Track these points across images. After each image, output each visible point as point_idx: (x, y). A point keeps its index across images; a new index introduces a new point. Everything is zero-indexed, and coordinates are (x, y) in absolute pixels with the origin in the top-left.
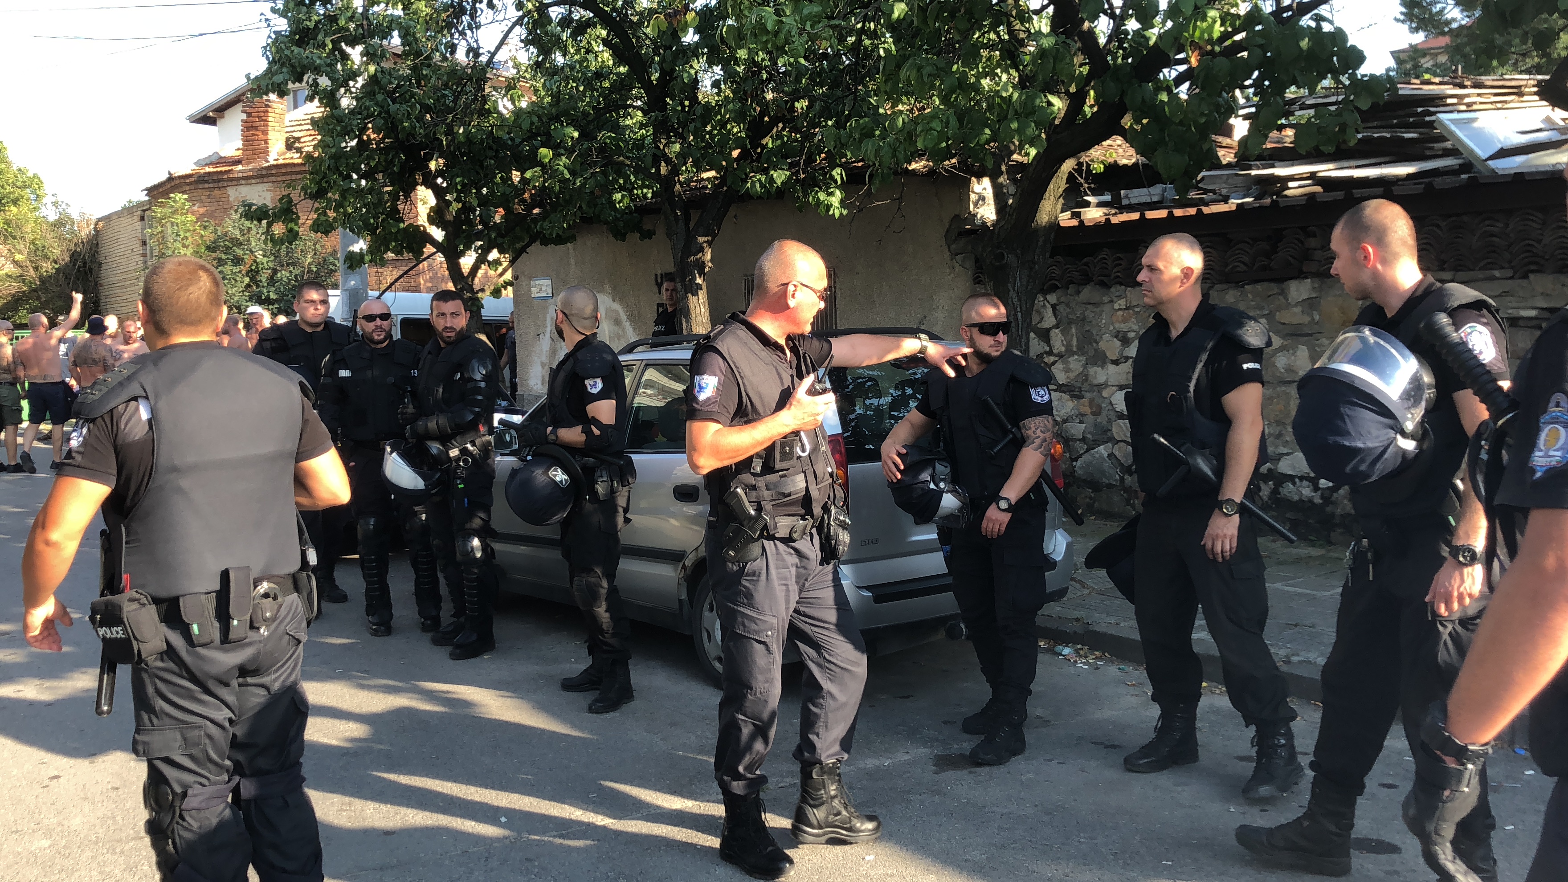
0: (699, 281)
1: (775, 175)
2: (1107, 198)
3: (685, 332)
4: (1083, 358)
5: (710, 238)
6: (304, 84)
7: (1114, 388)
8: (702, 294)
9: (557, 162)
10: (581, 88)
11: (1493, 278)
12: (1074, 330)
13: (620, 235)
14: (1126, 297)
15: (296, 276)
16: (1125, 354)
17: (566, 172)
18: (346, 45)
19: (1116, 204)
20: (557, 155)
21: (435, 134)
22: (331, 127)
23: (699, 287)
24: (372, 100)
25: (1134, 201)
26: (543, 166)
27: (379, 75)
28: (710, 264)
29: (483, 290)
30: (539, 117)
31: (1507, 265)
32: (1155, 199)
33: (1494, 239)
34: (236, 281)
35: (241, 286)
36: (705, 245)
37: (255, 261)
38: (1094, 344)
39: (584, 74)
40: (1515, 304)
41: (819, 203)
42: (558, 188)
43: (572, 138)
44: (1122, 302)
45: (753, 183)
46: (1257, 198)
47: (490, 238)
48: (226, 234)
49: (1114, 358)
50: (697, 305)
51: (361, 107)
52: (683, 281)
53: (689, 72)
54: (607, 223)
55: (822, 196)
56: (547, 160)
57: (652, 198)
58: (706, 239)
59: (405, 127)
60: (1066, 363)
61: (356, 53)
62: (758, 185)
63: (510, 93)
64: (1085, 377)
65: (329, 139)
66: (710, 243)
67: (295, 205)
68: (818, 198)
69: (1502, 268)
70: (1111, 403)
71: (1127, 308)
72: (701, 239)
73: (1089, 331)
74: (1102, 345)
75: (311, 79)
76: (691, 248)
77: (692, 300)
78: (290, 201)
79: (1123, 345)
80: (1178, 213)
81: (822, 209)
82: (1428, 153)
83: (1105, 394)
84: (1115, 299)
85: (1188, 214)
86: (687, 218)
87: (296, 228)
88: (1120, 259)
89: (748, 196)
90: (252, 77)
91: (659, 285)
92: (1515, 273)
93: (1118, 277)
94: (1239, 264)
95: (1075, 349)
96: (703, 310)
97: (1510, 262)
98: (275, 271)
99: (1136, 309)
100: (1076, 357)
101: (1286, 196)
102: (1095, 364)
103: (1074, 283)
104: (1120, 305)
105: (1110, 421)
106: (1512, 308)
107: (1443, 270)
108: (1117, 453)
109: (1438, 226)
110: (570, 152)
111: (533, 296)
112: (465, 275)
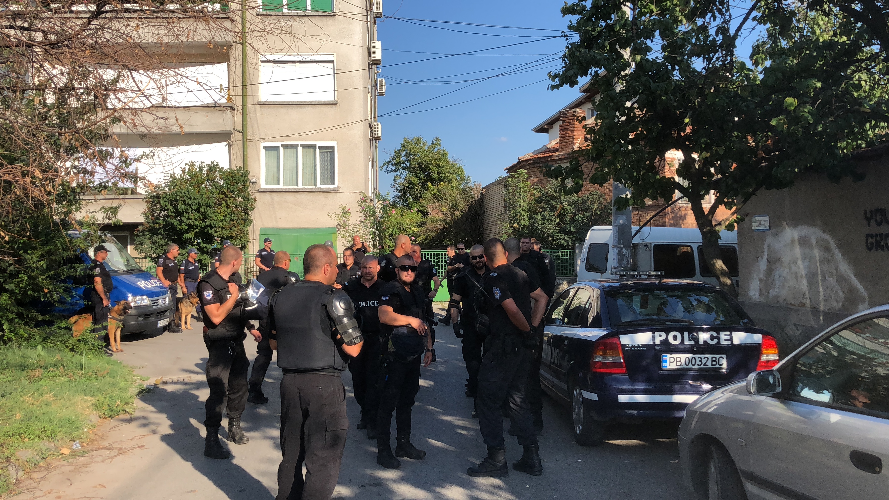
9: (801, 109)
15: (587, 218)
17: (810, 118)
20: (801, 103)
26: (789, 114)
27: (643, 62)
30: (782, 74)
34: (551, 220)
35: (554, 224)
37: (563, 208)
43: (815, 88)
47: (727, 184)
48: (547, 193)
56: (792, 108)
67: (581, 166)
78: (578, 162)
87: (581, 182)
98: (575, 214)
111: (753, 228)
112: (706, 213)
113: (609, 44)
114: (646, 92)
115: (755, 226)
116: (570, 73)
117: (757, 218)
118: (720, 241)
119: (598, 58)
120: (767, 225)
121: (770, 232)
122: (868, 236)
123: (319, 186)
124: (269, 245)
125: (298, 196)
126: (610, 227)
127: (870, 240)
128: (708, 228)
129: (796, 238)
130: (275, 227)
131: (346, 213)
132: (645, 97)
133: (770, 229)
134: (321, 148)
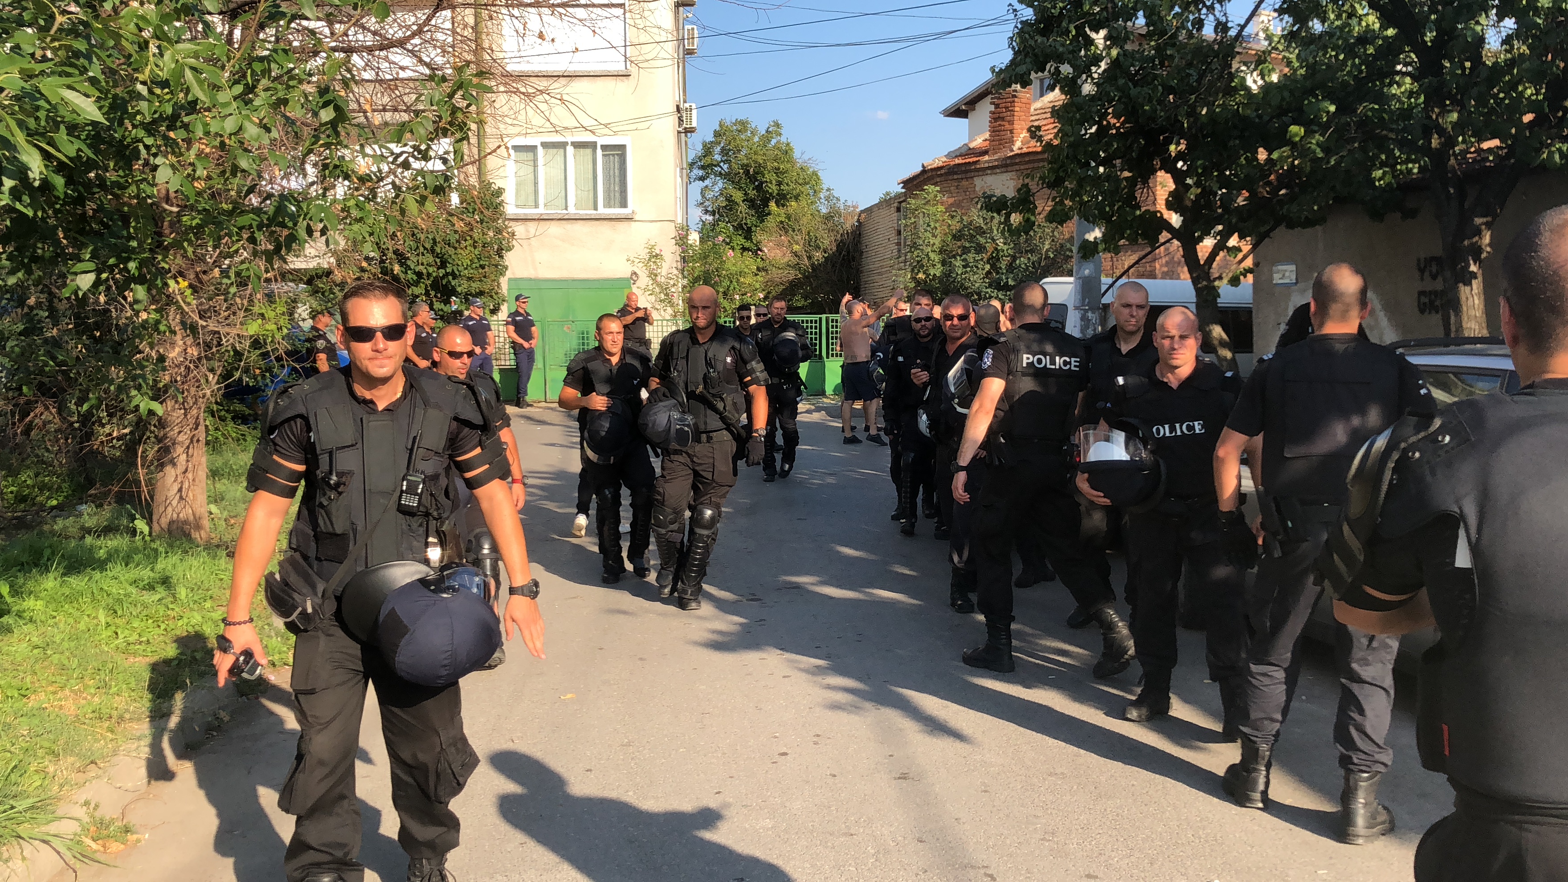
0: (1473, 268)
3: (1454, 331)
5: (1489, 219)
6: (1046, 73)
8: (1477, 284)
9: (1309, 140)
10: (1341, 57)
13: (1377, 215)
15: (1033, 263)
17: (1318, 150)
18: (1091, 30)
20: (1309, 133)
21: (1176, 115)
22: (1071, 115)
23: (1474, 275)
24: (1113, 85)
26: (1294, 145)
27: (1121, 59)
28: (1488, 249)
29: (1220, 278)
30: (1291, 92)
34: (977, 267)
35: (982, 273)
36: (1483, 227)
37: (996, 249)
39: (1346, 40)
42: (1308, 169)
43: (1328, 112)
45: (1551, 154)
47: (1230, 222)
48: (971, 223)
50: (1469, 296)
51: (1102, 93)
52: (1452, 269)
53: (1474, 30)
54: (1362, 203)
56: (1297, 139)
57: (1419, 172)
58: (1485, 220)
59: (1146, 110)
61: (1099, 37)
62: (1557, 157)
63: (1260, 68)
65: (1068, 128)
66: (1488, 225)
67: (1034, 194)
72: (1478, 221)
75: (1053, 68)
76: (1465, 231)
77: (1464, 290)
78: (1029, 190)
86: (1462, 196)
87: (1033, 218)
89: (1545, 168)
90: (997, 70)
91: (1422, 271)
96: (1477, 302)
98: (1014, 258)
110: (1324, 127)
111: (1274, 282)
112: (1202, 262)
113: (1075, 27)
114: (1123, 100)
115: (1277, 279)
116: (1022, 69)
117: (1280, 267)
118: (1219, 300)
119: (1061, 49)
120: (1294, 277)
121: (1296, 287)
122: (1421, 293)
123: (602, 210)
124: (523, 305)
125: (568, 226)
126: (1071, 279)
127: (1425, 300)
128: (1205, 283)
130: (533, 277)
131: (657, 255)
132: (1123, 106)
133: (1296, 283)
134: (604, 148)
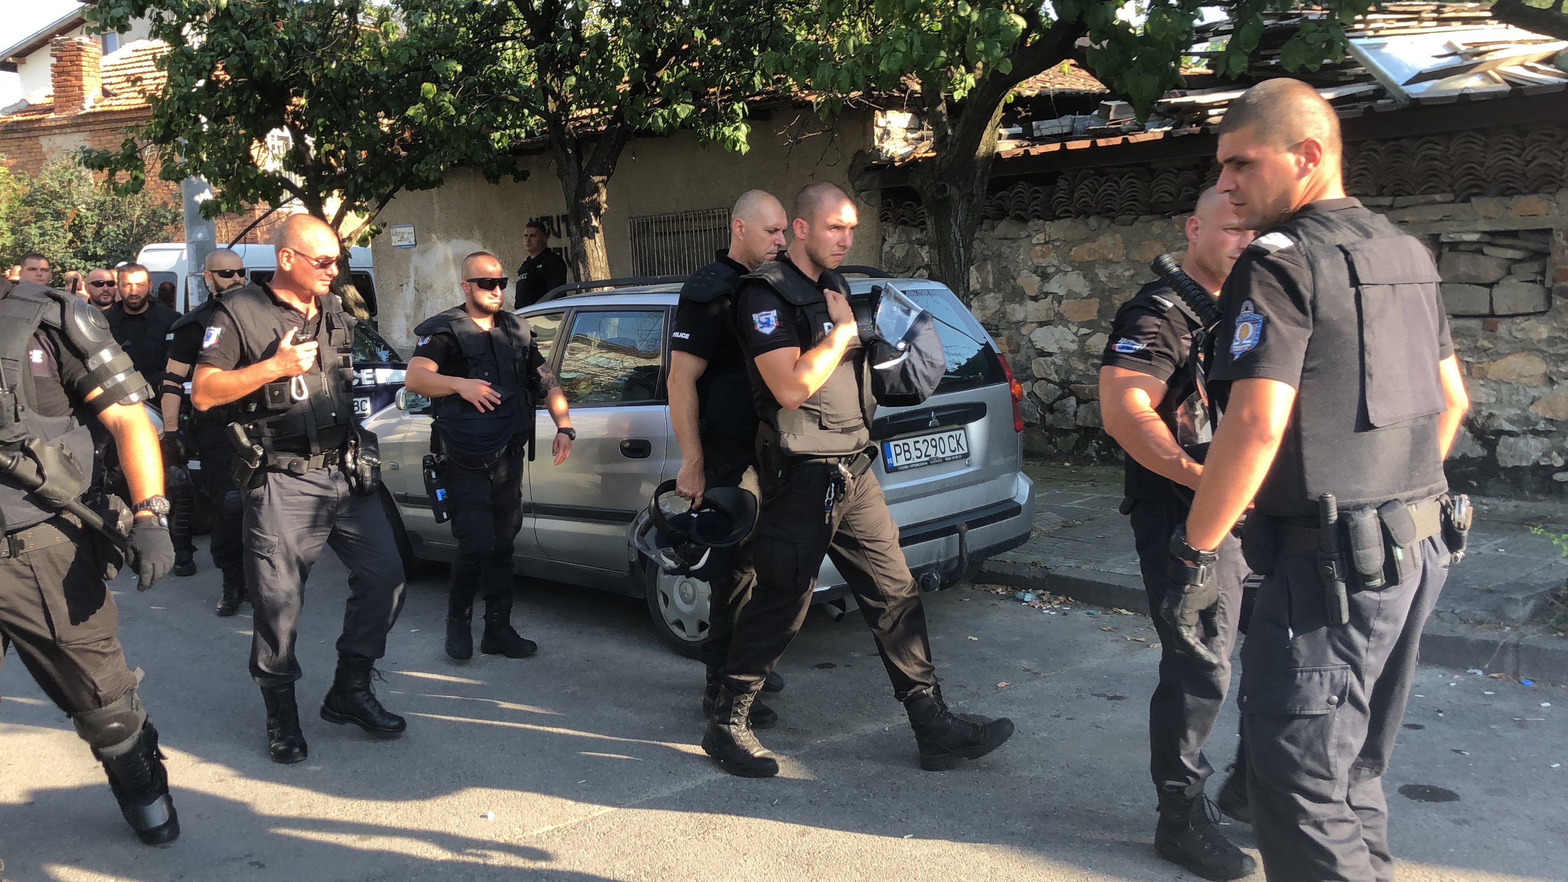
0: (595, 223)
1: (678, 109)
2: (1018, 129)
3: (583, 279)
4: (1000, 296)
5: (605, 178)
7: (1034, 325)
8: (599, 237)
9: (441, 98)
11: (1434, 203)
12: (989, 267)
13: (493, 177)
14: (1045, 231)
15: (124, 231)
16: (1044, 290)
17: (451, 108)
19: (1028, 136)
20: (441, 90)
22: (180, 65)
24: (225, 36)
25: (1045, 132)
26: (427, 102)
28: (605, 206)
29: (349, 238)
31: (1449, 189)
32: (1066, 130)
33: (1436, 163)
34: (58, 236)
35: (64, 242)
36: (600, 185)
37: (78, 215)
38: (1012, 281)
40: (1456, 229)
41: (724, 139)
42: (442, 126)
43: (456, 72)
44: (1040, 237)
45: (655, 119)
46: (1176, 127)
47: (356, 182)
49: (1034, 294)
50: (594, 249)
51: (213, 44)
52: (578, 224)
54: (480, 164)
55: (728, 131)
56: (431, 96)
58: (601, 178)
60: (983, 301)
62: (660, 120)
64: (1002, 314)
66: (605, 183)
67: (140, 151)
68: (723, 134)
69: (1444, 192)
70: (1030, 341)
71: (1046, 243)
72: (597, 179)
73: (1006, 267)
74: (1020, 281)
76: (585, 188)
77: (589, 243)
78: (134, 146)
79: (1042, 280)
80: (1101, 142)
81: (729, 145)
82: (1342, 79)
83: (1024, 331)
84: (1033, 234)
85: (1111, 144)
86: (579, 157)
87: (142, 176)
88: (1039, 192)
92: (1456, 196)
93: (1037, 211)
94: (1164, 194)
95: (991, 286)
96: (600, 254)
97: (1451, 186)
99: (1056, 244)
100: (992, 294)
101: (1210, 124)
102: (1012, 301)
103: (988, 218)
104: (1038, 239)
105: (1029, 359)
106: (1453, 232)
107: (1380, 194)
108: (1037, 392)
109: (1375, 151)
110: (454, 86)
111: (393, 244)
115: (395, 241)
117: (398, 230)
118: (354, 263)
120: (412, 239)
121: (416, 249)
129: (450, 256)
133: (415, 245)
